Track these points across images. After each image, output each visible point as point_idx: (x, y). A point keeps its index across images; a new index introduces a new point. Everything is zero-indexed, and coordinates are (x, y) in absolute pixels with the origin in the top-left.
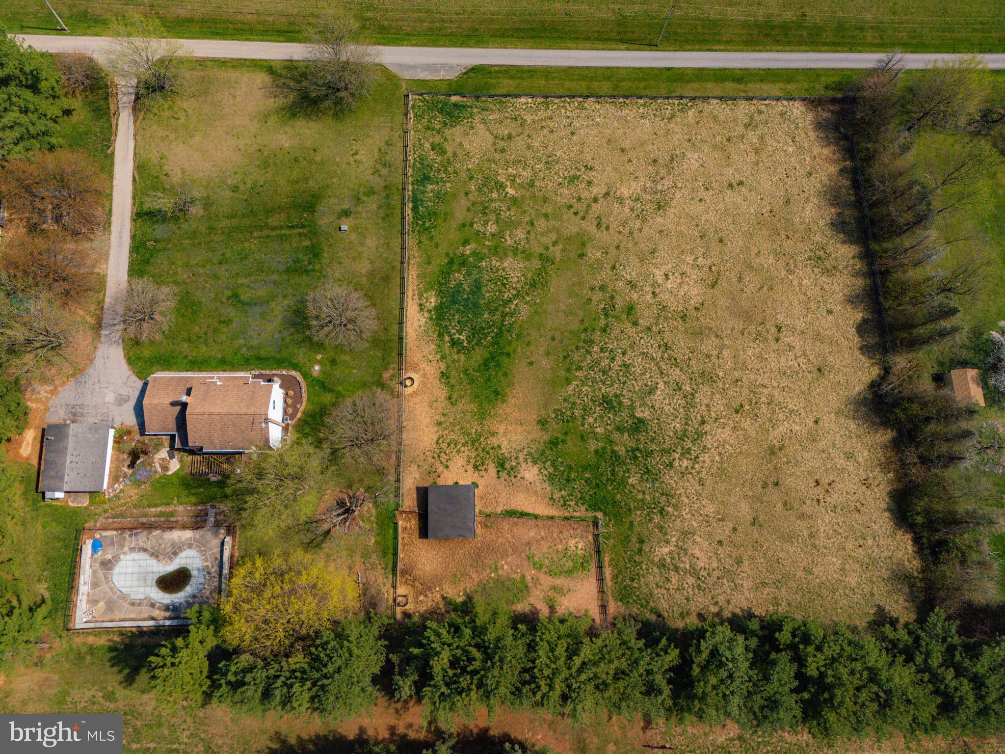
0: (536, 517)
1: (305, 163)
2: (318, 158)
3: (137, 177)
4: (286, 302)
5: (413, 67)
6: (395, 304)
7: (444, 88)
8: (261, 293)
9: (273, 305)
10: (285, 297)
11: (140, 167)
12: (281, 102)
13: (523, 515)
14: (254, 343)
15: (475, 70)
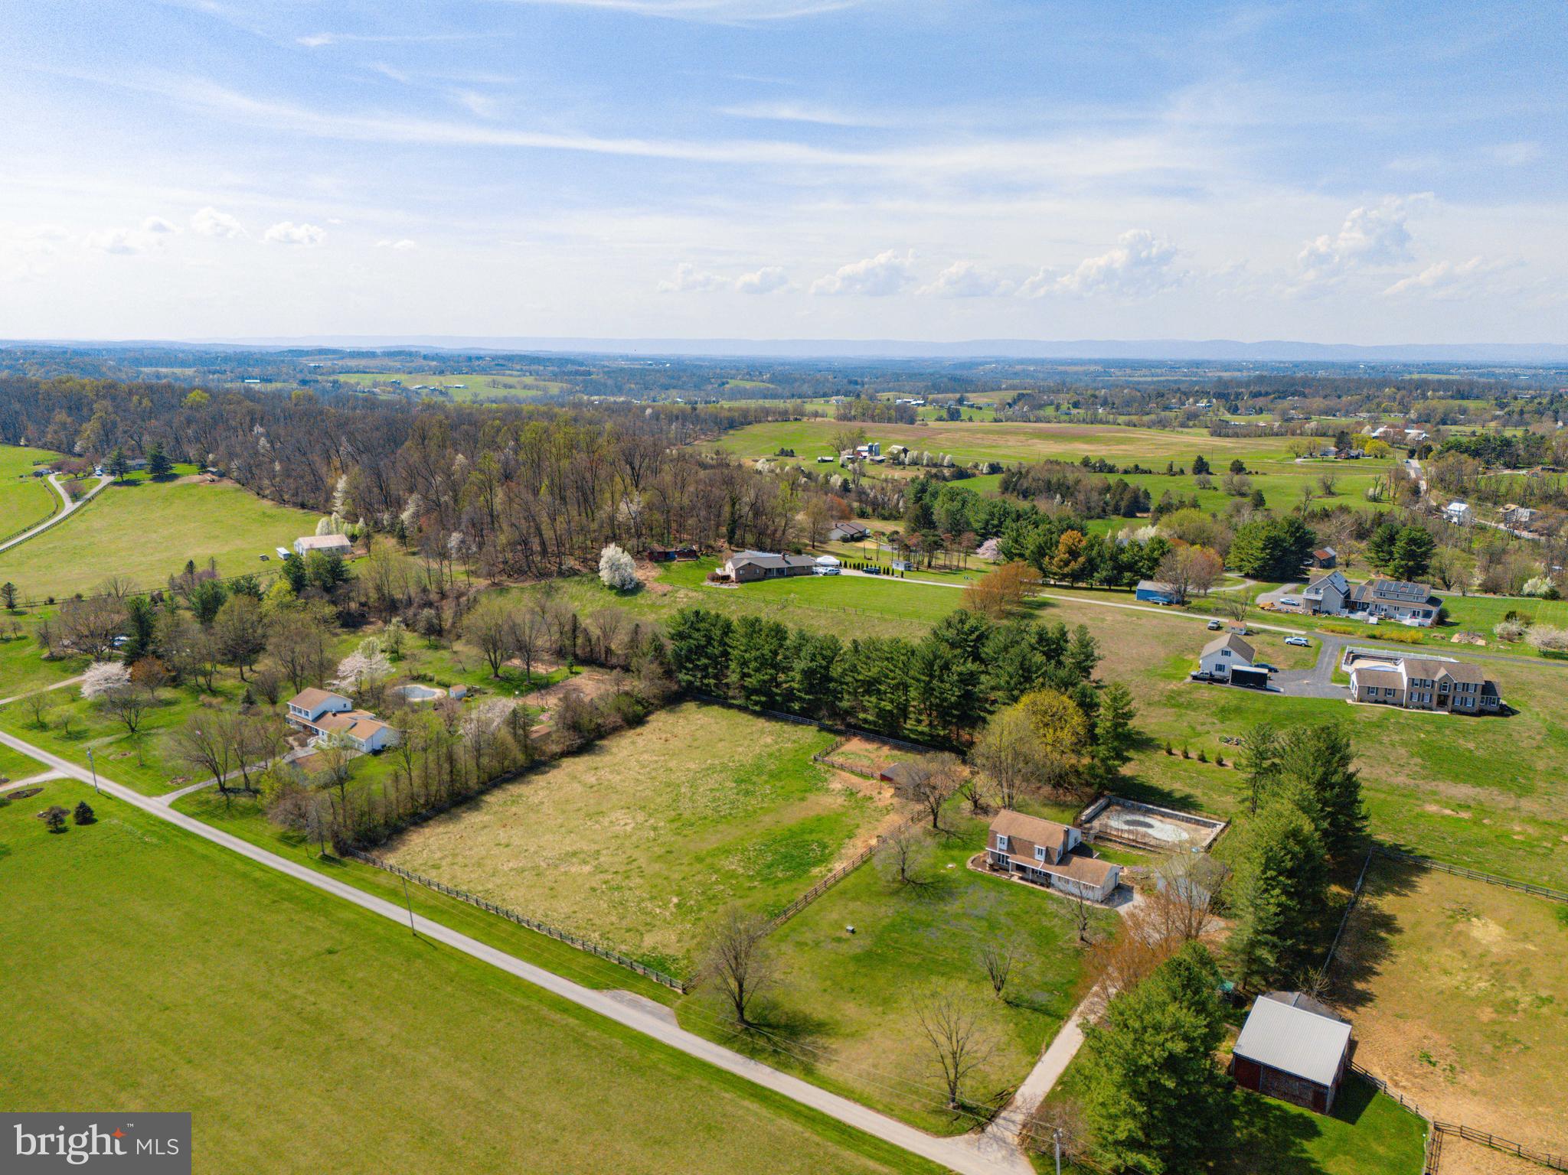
0: (853, 772)
1: (844, 985)
2: (829, 983)
3: (1044, 1046)
4: (947, 908)
5: (651, 1013)
6: (852, 878)
7: (642, 985)
8: (966, 922)
9: (960, 911)
10: (946, 912)
11: (1035, 1053)
12: (824, 1040)
13: (862, 775)
14: (993, 894)
15: (596, 987)
